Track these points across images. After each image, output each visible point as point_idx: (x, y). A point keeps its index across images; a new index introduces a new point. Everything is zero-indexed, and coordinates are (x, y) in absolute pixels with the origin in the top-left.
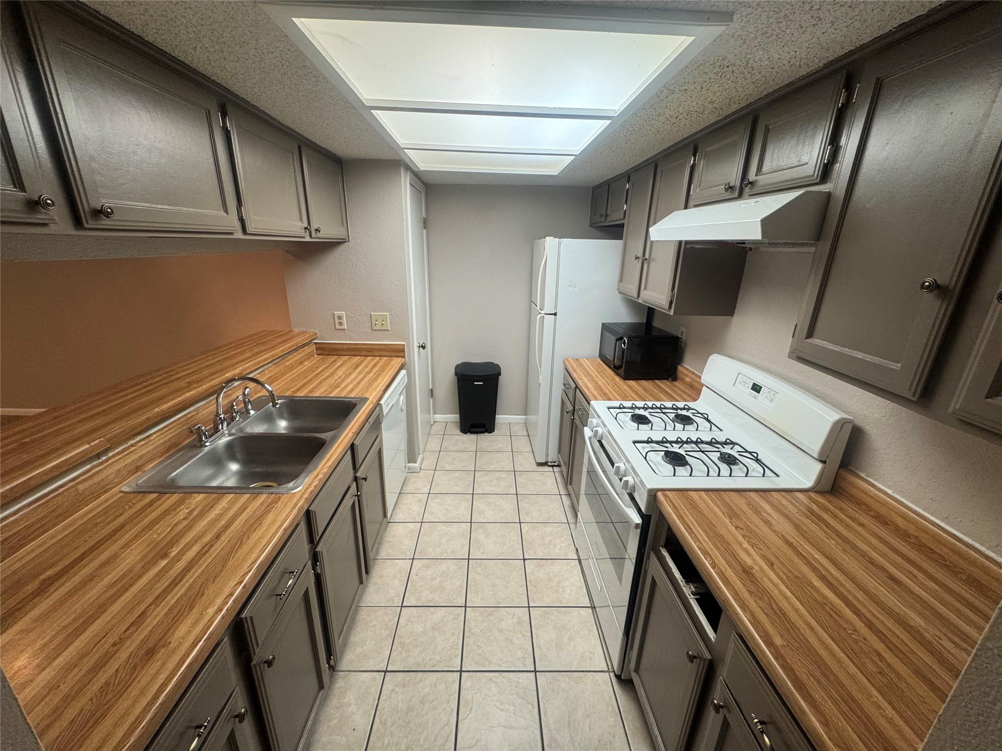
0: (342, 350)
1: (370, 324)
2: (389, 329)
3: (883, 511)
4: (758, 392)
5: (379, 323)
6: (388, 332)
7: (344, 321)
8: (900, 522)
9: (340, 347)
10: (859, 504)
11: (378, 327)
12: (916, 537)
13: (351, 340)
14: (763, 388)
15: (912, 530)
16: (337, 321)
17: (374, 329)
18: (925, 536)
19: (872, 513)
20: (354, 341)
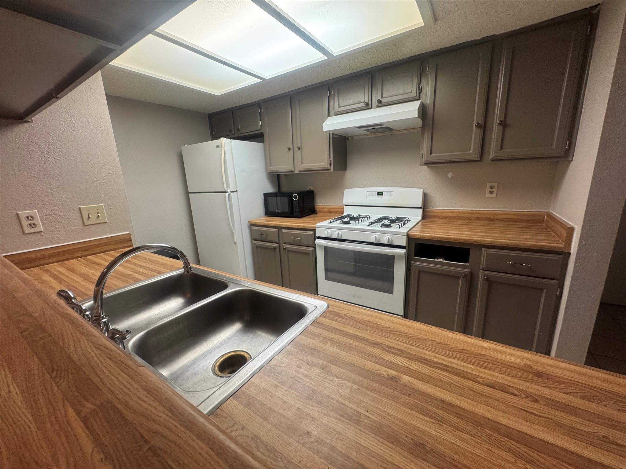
0: (44, 258)
1: (80, 219)
2: (107, 221)
3: (444, 215)
4: (382, 195)
5: (93, 216)
6: (106, 225)
7: (38, 220)
8: (451, 215)
9: (39, 255)
10: (434, 217)
11: (93, 221)
12: (457, 216)
13: (53, 244)
14: (384, 192)
15: (455, 215)
16: (25, 223)
17: (86, 224)
18: (459, 214)
19: (441, 218)
20: (58, 243)
